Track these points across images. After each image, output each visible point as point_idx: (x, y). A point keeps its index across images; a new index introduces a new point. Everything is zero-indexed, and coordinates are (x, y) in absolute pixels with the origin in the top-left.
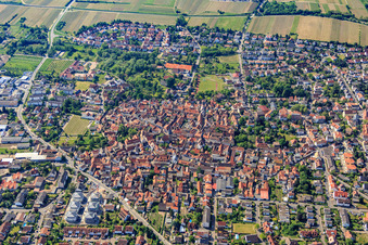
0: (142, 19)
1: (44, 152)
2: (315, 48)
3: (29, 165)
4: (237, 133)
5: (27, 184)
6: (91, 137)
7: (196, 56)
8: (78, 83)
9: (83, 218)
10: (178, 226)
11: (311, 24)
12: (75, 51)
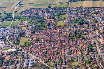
0: (38, 7)
1: (16, 49)
2: (88, 10)
3: (12, 53)
4: (69, 37)
5: (12, 58)
6: (28, 42)
7: (55, 16)
8: (22, 28)
9: (29, 66)
10: (56, 65)
11: (86, 3)
12: (21, 18)
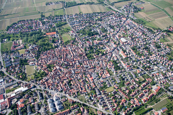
1: (26, 86)
3: (23, 93)
4: (87, 55)
5: (28, 103)
7: (54, 27)
8: (19, 51)
9: (57, 108)
11: (84, 8)
12: (10, 37)
